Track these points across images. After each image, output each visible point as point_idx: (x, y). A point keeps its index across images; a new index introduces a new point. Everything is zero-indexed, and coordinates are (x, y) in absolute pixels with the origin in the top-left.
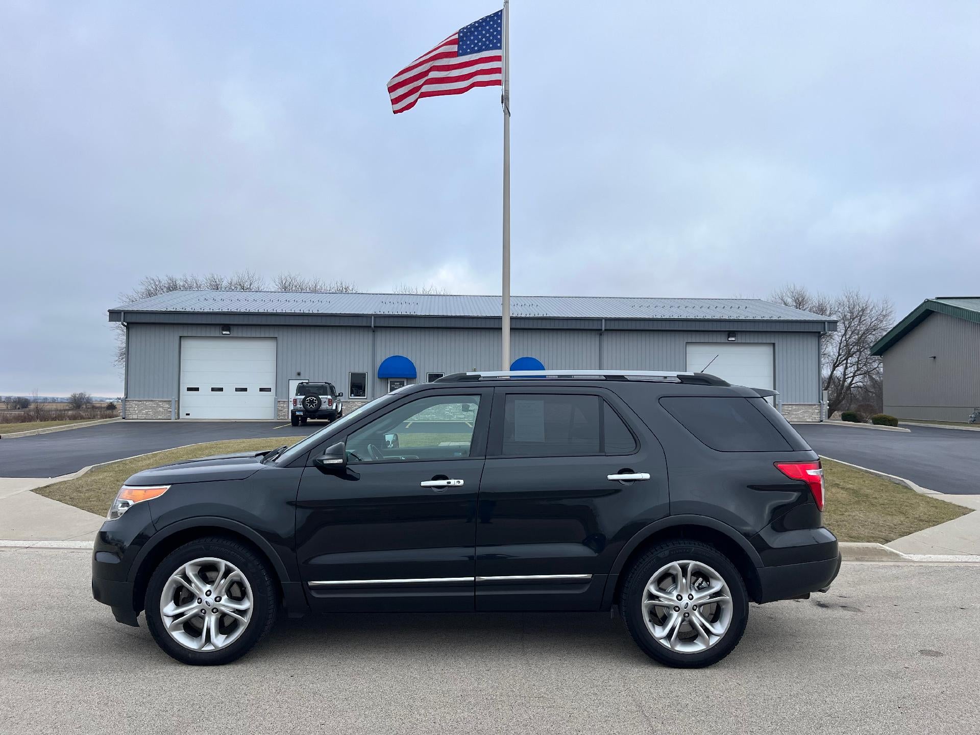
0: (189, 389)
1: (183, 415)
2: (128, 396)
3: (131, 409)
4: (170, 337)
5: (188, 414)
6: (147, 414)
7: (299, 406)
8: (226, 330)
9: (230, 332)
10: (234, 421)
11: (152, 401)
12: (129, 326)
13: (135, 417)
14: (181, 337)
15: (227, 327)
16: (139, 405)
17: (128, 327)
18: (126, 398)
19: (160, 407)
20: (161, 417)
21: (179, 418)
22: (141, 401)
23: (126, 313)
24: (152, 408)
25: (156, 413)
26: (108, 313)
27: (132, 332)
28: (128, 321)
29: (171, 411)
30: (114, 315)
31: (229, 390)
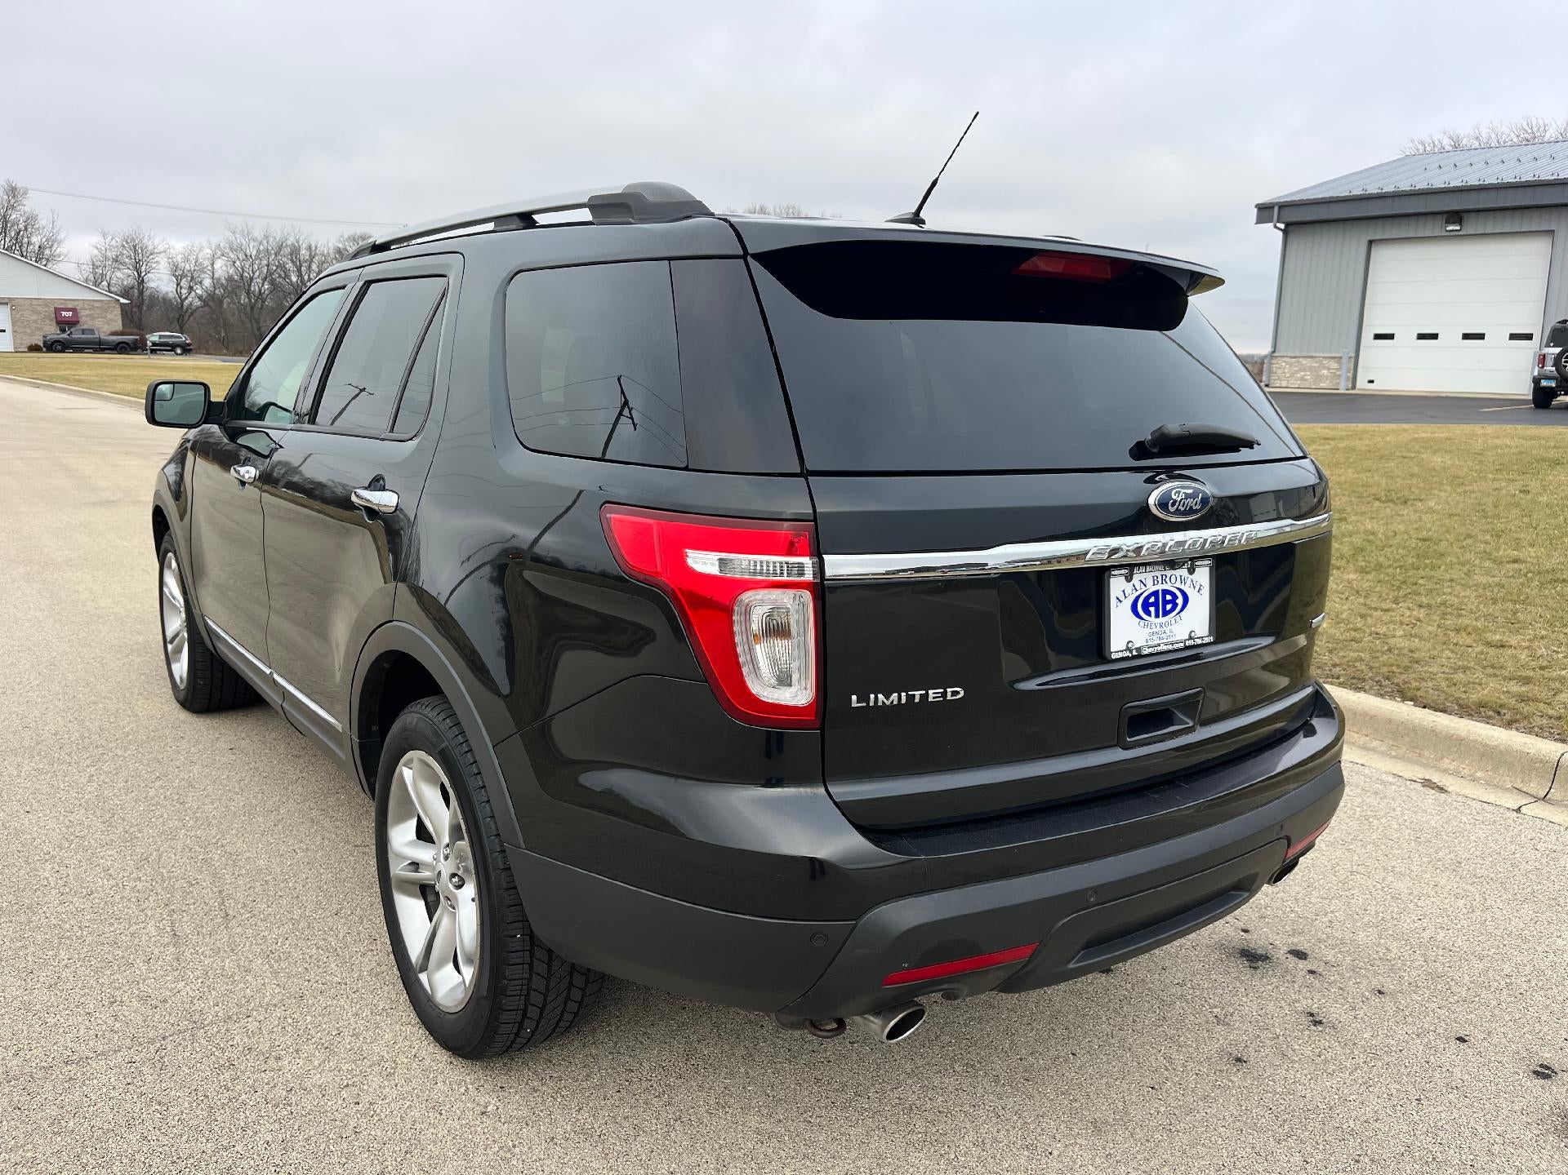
0: (1378, 337)
1: (1362, 385)
2: (1277, 351)
3: (1279, 371)
4: (1353, 244)
5: (1372, 382)
6: (1302, 379)
7: (1550, 368)
8: (1453, 223)
9: (1461, 224)
10: (1444, 395)
11: (1312, 357)
12: (1291, 229)
13: (1284, 384)
14: (1371, 242)
15: (1456, 216)
16: (1291, 365)
17: (1285, 232)
18: (1274, 352)
19: (1325, 368)
20: (1324, 386)
21: (1354, 387)
22: (1295, 357)
23: (1283, 206)
24: (1311, 369)
25: (1319, 378)
26: (1256, 210)
27: (1292, 239)
28: (1286, 220)
29: (1339, 375)
30: (1265, 212)
31: (1450, 336)
